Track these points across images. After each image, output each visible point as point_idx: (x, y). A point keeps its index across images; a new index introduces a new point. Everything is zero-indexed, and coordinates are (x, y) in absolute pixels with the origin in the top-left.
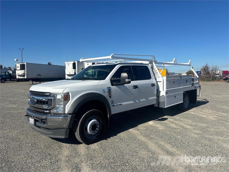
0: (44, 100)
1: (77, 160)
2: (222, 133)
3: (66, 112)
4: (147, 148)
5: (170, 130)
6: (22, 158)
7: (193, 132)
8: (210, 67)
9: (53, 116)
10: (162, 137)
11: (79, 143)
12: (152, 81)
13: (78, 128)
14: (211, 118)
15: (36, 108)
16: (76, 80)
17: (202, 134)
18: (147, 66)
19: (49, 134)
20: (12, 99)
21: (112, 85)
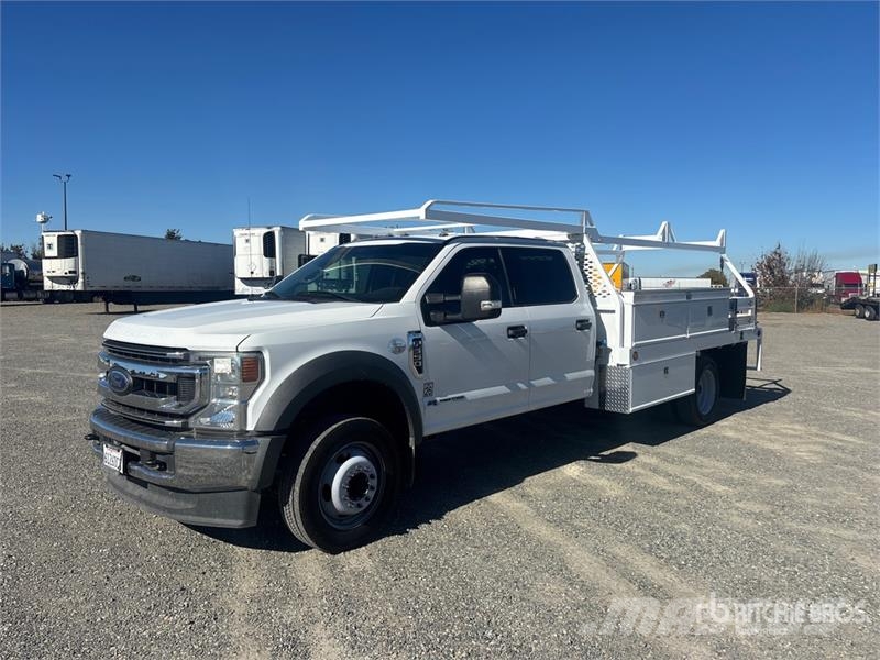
0: (162, 376)
1: (292, 614)
2: (848, 514)
3: (250, 427)
4: (561, 569)
5: (648, 498)
6: (77, 603)
7: (737, 509)
8: (792, 256)
9: (198, 442)
10: (618, 528)
11: (298, 547)
12: (581, 308)
13: (297, 488)
14: (802, 452)
15: (131, 407)
16: (285, 300)
17: (773, 515)
18: (560, 252)
19: (181, 512)
20: (28, 371)
21: (429, 322)
